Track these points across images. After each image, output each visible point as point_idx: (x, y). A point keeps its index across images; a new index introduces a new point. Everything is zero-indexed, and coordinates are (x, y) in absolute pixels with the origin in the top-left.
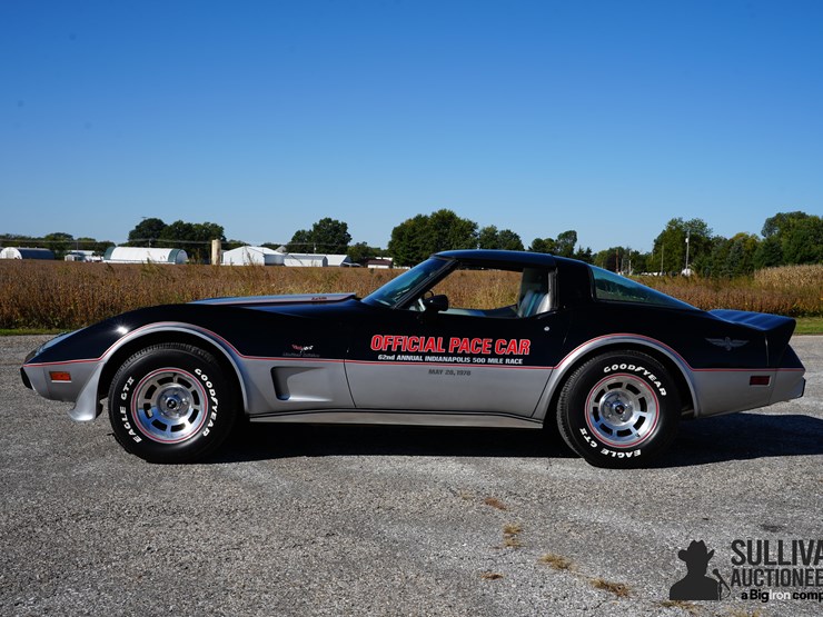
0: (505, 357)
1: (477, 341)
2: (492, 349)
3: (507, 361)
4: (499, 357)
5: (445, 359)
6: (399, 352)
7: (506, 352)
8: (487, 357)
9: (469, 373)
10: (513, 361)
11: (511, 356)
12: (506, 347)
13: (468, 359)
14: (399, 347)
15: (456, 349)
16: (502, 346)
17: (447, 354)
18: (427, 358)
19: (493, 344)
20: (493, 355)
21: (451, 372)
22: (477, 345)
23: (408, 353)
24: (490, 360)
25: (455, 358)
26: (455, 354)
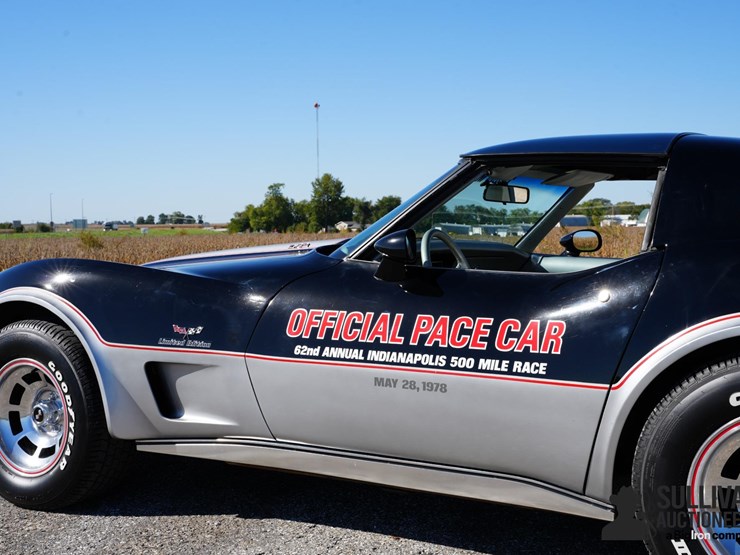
0: (512, 357)
1: (464, 321)
2: (491, 340)
3: (517, 365)
4: (500, 356)
5: (402, 357)
6: (328, 342)
7: (516, 345)
8: (478, 355)
9: (443, 388)
10: (528, 367)
11: (526, 356)
12: (517, 335)
13: (441, 360)
14: (330, 332)
15: (423, 338)
16: (511, 334)
17: (406, 348)
18: (373, 355)
19: (494, 329)
20: (492, 353)
21: (411, 385)
22: (464, 331)
23: (341, 344)
24: (484, 364)
25: (419, 357)
26: (421, 349)
